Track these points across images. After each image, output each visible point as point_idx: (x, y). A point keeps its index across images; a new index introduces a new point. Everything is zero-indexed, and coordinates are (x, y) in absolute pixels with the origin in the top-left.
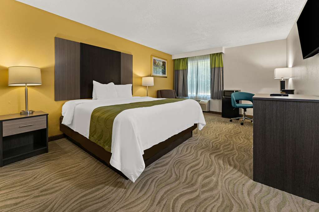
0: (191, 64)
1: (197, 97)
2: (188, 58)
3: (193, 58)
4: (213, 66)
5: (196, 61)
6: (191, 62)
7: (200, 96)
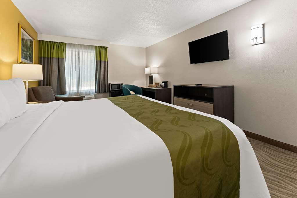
0: (70, 52)
1: (78, 93)
2: (66, 43)
3: (72, 45)
4: (99, 59)
5: (77, 50)
6: (70, 50)
7: (82, 91)
